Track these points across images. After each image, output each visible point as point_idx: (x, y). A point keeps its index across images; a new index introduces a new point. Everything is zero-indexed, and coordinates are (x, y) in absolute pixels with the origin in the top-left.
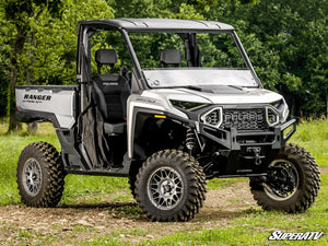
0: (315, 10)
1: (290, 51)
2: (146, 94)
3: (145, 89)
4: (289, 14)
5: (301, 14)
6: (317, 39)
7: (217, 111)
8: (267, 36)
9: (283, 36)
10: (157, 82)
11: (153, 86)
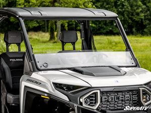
2: (35, 75)
3: (34, 71)
7: (96, 94)
10: (45, 65)
11: (41, 68)
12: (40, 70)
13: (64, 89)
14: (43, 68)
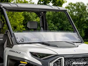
0: (65, 19)
1: (60, 27)
4: (60, 19)
5: (62, 19)
6: (65, 25)
7: (61, 60)
8: (55, 24)
9: (58, 24)
10: (22, 40)
11: (20, 42)
12: (18, 44)
13: (38, 57)
14: (21, 42)
